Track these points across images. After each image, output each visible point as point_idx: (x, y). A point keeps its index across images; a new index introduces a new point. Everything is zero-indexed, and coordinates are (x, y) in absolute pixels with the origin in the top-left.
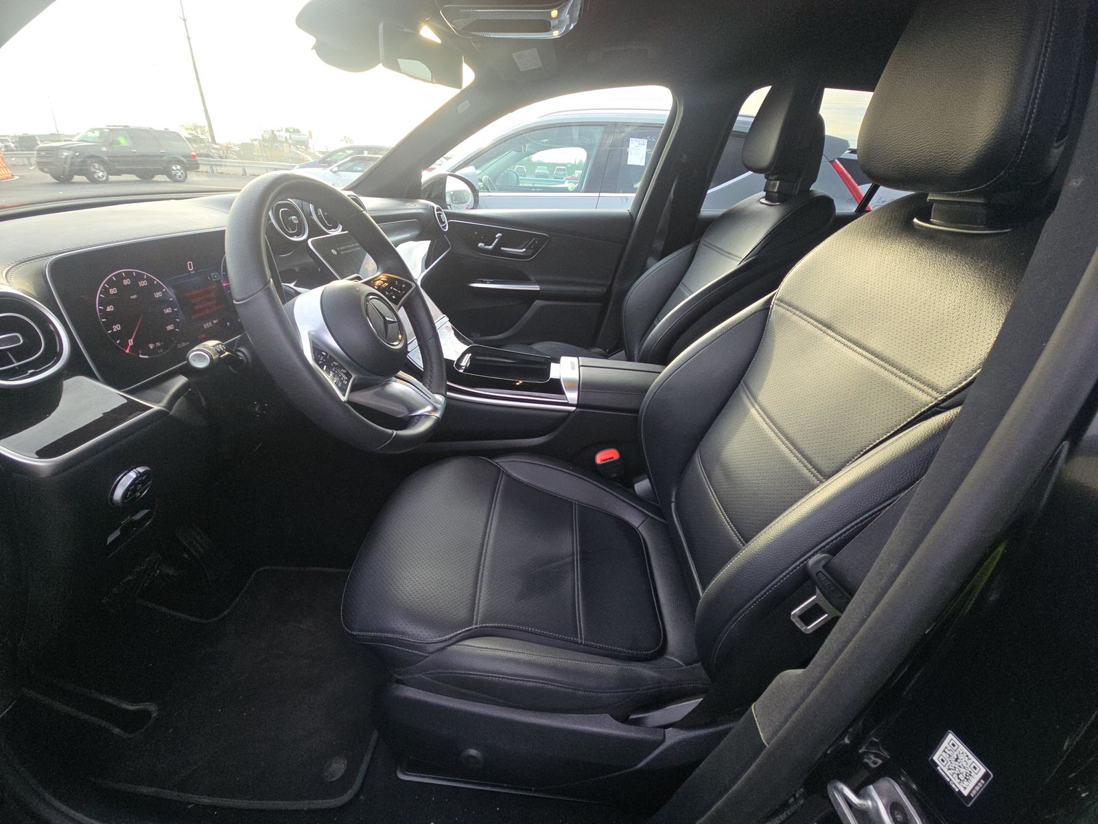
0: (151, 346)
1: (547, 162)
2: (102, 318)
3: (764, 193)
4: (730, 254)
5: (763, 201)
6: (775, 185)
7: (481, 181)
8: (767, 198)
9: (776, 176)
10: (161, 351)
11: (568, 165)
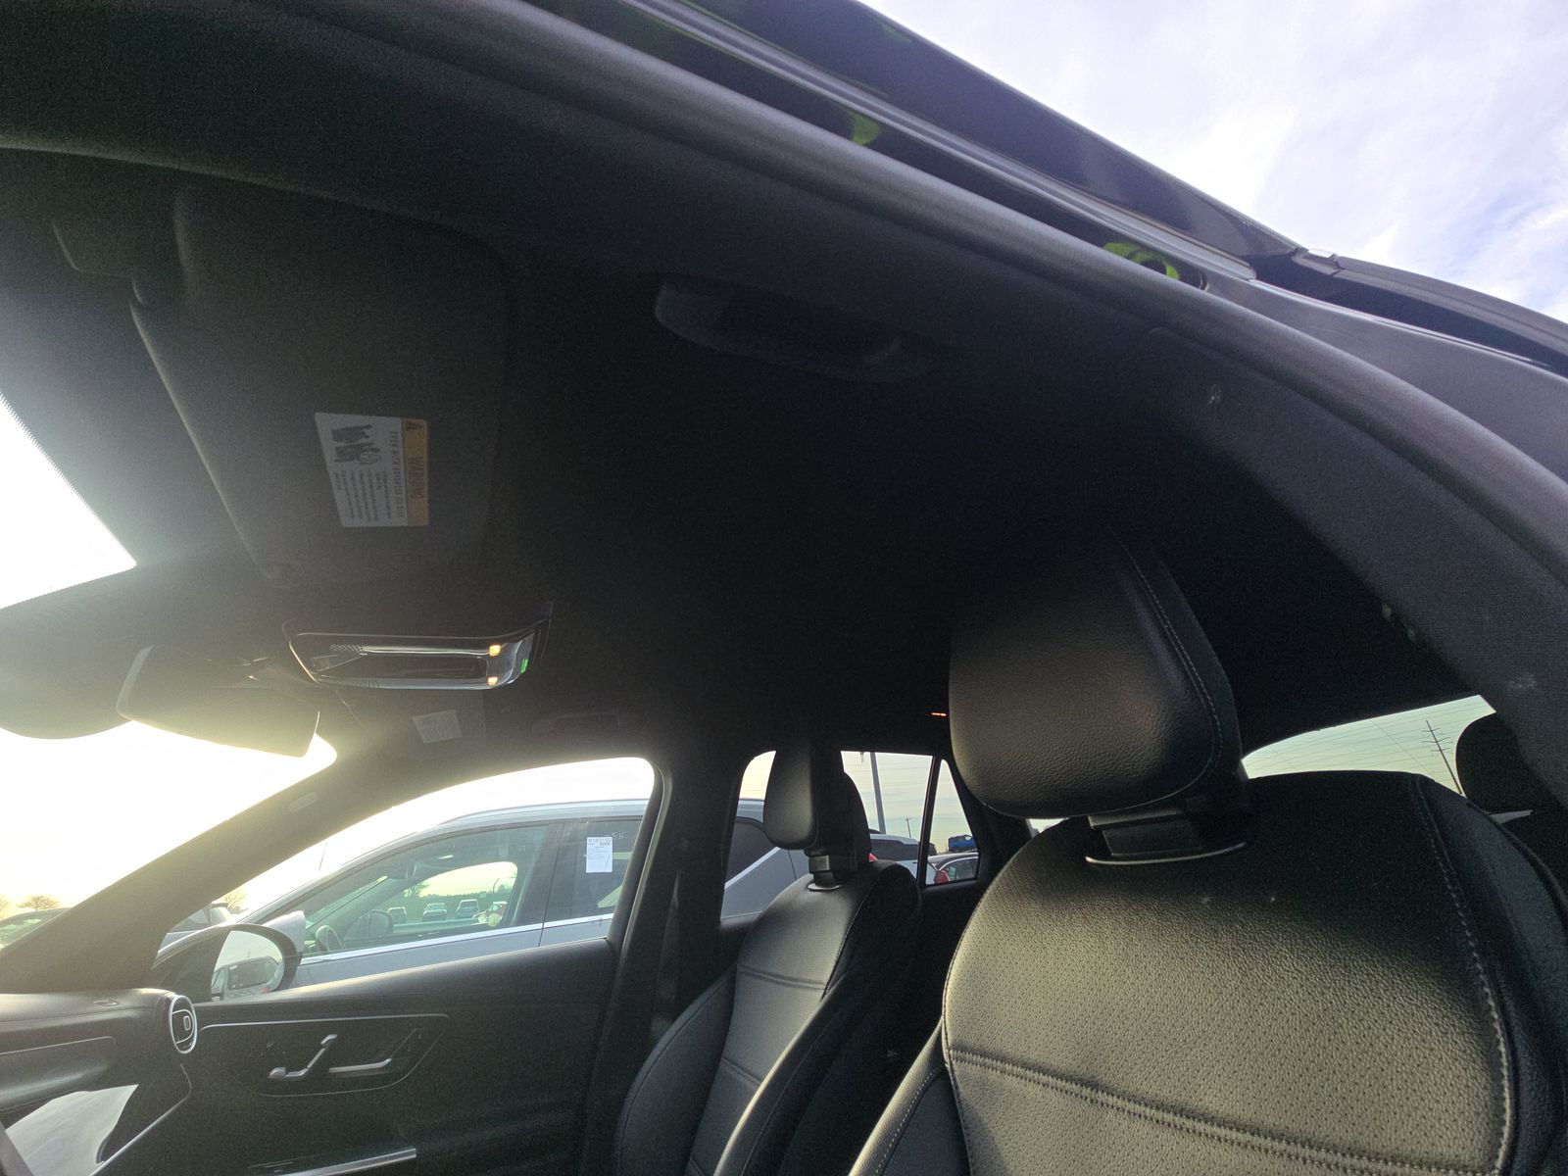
1: (445, 895)
3: (811, 877)
4: (796, 980)
5: (813, 886)
6: (823, 861)
7: (313, 937)
8: (816, 881)
9: (822, 850)
11: (481, 896)
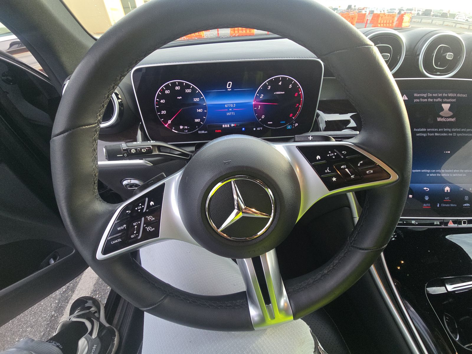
0: (181, 127)
2: (156, 104)
10: (187, 131)
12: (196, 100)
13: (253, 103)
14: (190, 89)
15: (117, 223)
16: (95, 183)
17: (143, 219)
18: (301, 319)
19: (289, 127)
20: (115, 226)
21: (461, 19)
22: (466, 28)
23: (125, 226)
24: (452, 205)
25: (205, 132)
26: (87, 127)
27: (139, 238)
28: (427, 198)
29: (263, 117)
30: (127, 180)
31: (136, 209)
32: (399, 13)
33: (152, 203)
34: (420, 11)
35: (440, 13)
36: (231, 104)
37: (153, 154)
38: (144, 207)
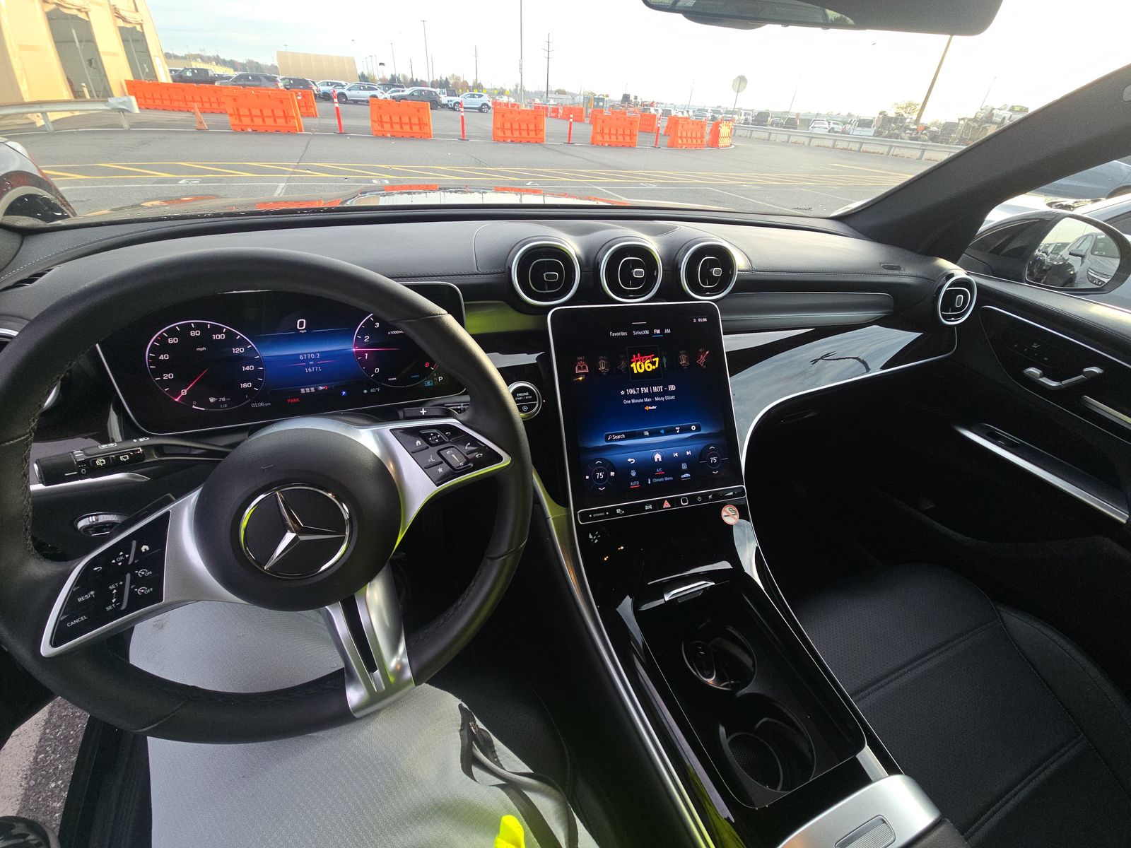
0: (212, 400)
2: (150, 364)
10: (226, 406)
12: (238, 350)
13: (354, 350)
14: (223, 333)
15: (76, 591)
16: (26, 530)
17: (128, 576)
18: (426, 683)
19: (429, 384)
20: (72, 596)
21: (819, 127)
22: (828, 147)
23: (92, 593)
24: (666, 479)
25: (267, 405)
26: (12, 442)
27: (123, 607)
28: (633, 474)
29: (377, 370)
30: (88, 516)
31: (114, 561)
32: (714, 118)
33: (145, 548)
34: (749, 114)
35: (784, 119)
36: (310, 353)
37: (146, 461)
38: (129, 557)
